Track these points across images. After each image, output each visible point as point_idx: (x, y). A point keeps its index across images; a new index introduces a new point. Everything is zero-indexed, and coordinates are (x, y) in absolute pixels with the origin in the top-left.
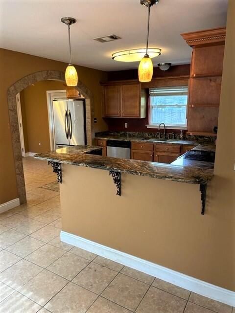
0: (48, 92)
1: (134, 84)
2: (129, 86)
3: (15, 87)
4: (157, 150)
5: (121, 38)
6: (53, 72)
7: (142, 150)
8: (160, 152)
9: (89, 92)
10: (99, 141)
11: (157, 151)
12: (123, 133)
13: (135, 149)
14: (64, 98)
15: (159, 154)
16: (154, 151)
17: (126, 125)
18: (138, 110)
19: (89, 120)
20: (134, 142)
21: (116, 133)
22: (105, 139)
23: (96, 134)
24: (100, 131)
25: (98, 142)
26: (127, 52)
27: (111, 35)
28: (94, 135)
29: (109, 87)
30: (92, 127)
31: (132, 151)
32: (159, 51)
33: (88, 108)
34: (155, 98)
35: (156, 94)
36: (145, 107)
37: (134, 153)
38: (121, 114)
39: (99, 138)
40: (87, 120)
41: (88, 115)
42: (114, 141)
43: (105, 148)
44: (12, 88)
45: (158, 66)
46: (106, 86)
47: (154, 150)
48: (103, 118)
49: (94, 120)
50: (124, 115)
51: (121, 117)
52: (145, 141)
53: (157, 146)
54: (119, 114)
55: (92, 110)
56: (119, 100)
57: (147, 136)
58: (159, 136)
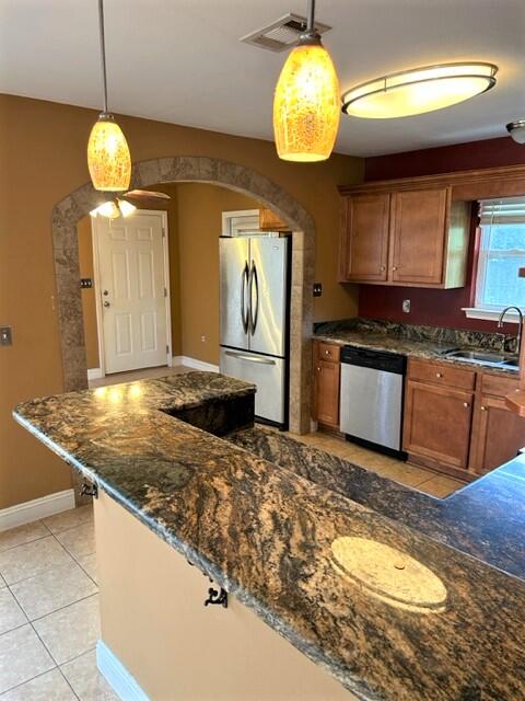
0: (225, 215)
1: (431, 189)
2: (416, 194)
3: (74, 202)
4: (485, 390)
5: (329, 28)
6: (193, 161)
7: (438, 383)
8: (496, 397)
9: (302, 212)
10: (322, 345)
11: (484, 395)
12: (394, 326)
13: (418, 380)
14: (256, 230)
15: (490, 402)
16: (477, 394)
17: (406, 306)
18: (439, 262)
19: (297, 289)
20: (417, 359)
21: (377, 327)
22: (338, 341)
23: (318, 328)
24: (329, 320)
25: (319, 348)
26: (381, 85)
27: (286, 16)
28: (311, 327)
29: (360, 199)
30: (305, 306)
31: (409, 382)
32: (487, 71)
33: (298, 255)
34: (495, 228)
35: (500, 217)
36: (465, 254)
37: (414, 390)
38: (390, 274)
39: (323, 338)
40: (293, 288)
41: (298, 275)
42: (360, 348)
43: (337, 366)
44: (67, 204)
45: (505, 133)
46: (353, 195)
47: (474, 389)
48: (341, 283)
49: (314, 289)
50: (397, 278)
51: (390, 283)
52: (450, 358)
53: (485, 377)
54: (384, 274)
55: (308, 262)
56: (386, 235)
57: (466, 341)
58: (500, 345)
